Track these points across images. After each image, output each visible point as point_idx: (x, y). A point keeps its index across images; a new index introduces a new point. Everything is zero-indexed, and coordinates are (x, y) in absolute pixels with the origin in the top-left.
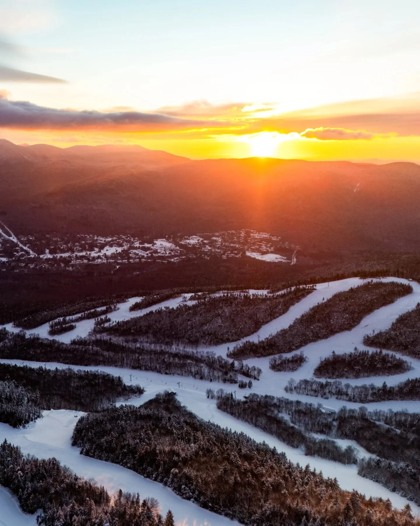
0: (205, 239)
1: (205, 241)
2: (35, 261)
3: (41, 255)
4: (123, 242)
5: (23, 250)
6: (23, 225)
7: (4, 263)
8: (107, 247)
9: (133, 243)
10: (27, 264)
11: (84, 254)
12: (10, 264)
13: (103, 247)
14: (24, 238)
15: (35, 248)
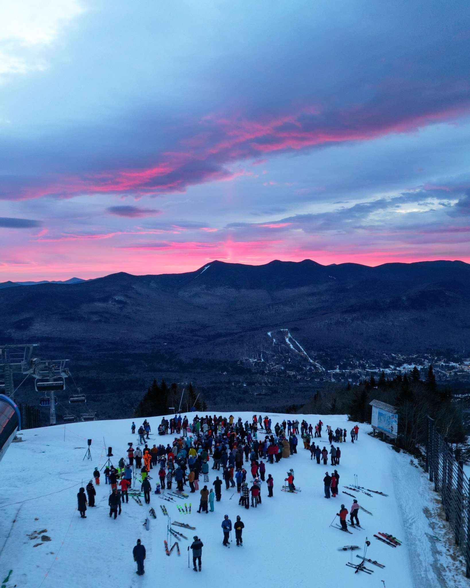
2: (322, 375)
3: (329, 370)
4: (424, 361)
5: (311, 364)
6: (314, 341)
7: (289, 376)
8: (405, 365)
9: (436, 362)
10: (313, 378)
11: (377, 370)
12: (296, 378)
13: (399, 365)
14: (314, 354)
15: (324, 363)
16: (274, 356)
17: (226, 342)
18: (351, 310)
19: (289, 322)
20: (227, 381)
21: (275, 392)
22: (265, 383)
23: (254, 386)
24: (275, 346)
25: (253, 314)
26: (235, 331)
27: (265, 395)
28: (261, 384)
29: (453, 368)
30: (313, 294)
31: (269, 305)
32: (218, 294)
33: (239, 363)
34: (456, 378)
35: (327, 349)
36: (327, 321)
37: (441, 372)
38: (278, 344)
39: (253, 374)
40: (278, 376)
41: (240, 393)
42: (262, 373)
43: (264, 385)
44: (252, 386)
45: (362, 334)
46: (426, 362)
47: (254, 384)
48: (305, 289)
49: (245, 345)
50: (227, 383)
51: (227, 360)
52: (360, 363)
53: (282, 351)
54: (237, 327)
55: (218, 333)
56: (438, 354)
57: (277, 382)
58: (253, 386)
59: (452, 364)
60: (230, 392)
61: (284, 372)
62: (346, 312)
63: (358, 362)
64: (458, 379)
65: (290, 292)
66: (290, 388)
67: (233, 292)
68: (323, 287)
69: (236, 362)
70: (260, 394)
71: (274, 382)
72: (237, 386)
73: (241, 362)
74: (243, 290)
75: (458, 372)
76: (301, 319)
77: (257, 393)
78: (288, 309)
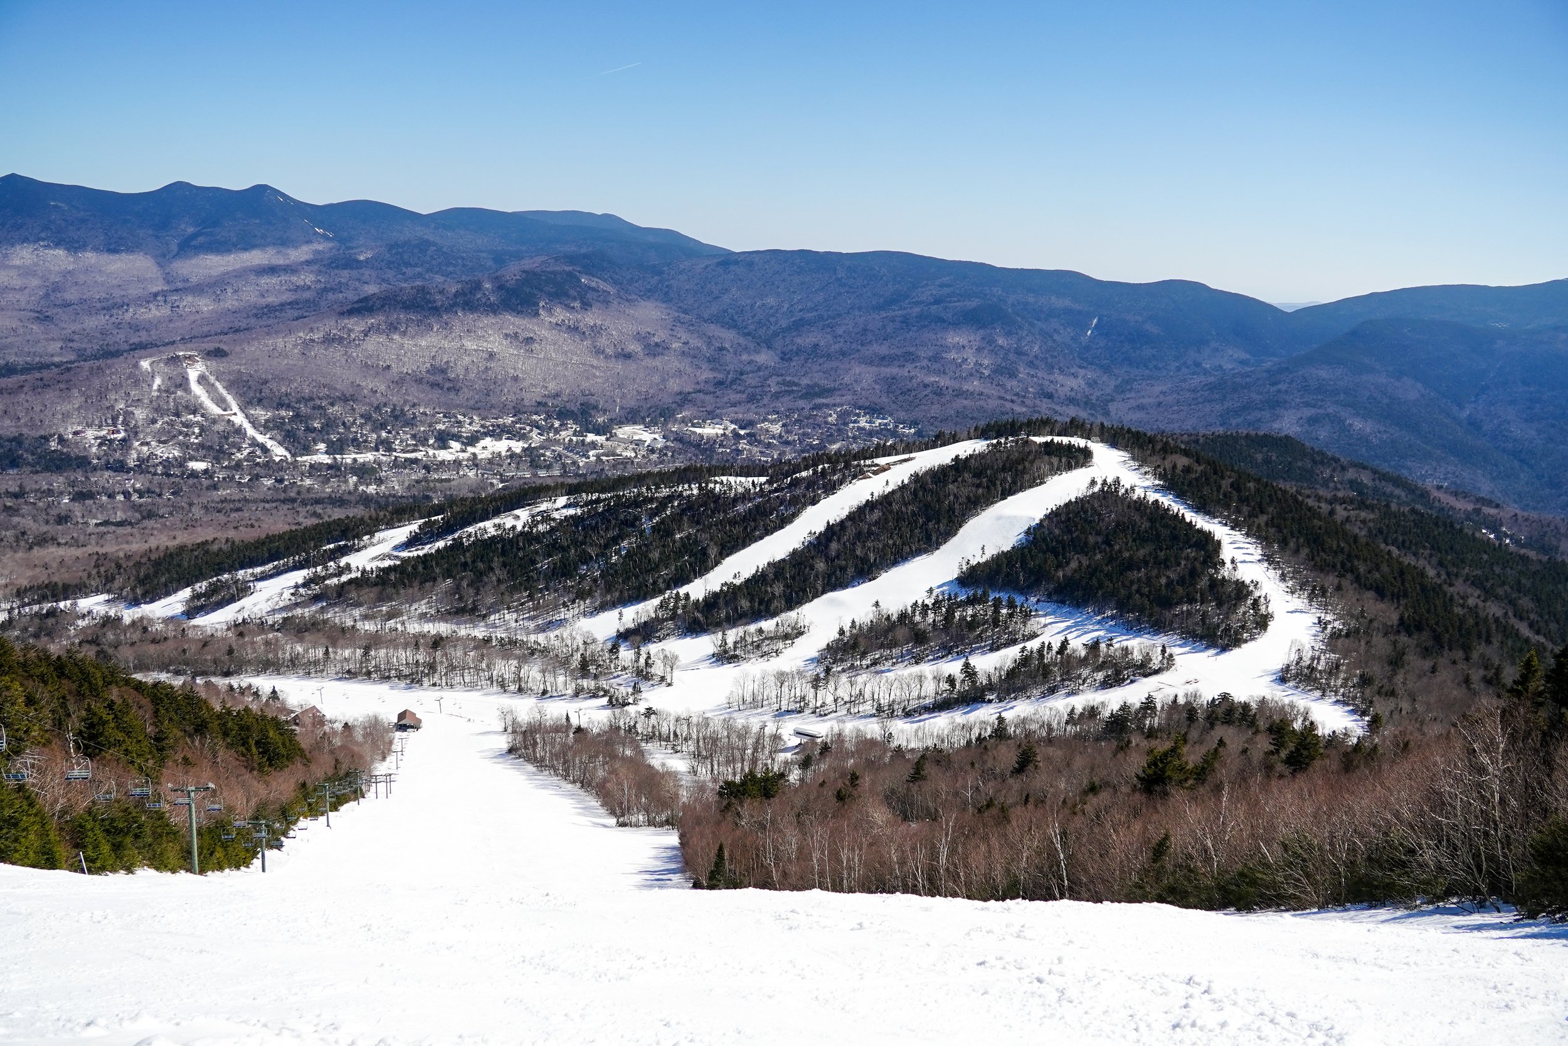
0: (742, 428)
1: (742, 432)
2: (281, 469)
3: (301, 455)
4: (531, 431)
5: (254, 443)
6: (266, 382)
7: (194, 474)
8: (487, 441)
9: (557, 431)
10: (257, 477)
11: (419, 455)
12: (211, 477)
13: (473, 440)
14: (262, 414)
15: (289, 439)
16: (154, 421)
17: (22, 387)
18: (363, 307)
19: (206, 336)
20: (14, 488)
21: (150, 515)
22: (127, 494)
23: (91, 502)
24: (158, 397)
25: (111, 316)
26: (56, 359)
27: (120, 524)
28: (111, 496)
29: (594, 446)
30: (272, 270)
31: (156, 295)
32: (17, 262)
33: (53, 445)
34: (598, 468)
35: (298, 402)
36: (301, 334)
37: (567, 457)
38: (167, 391)
39: (95, 469)
40: (162, 474)
41: (47, 522)
42: (120, 467)
43: (120, 498)
44: (87, 502)
45: (388, 367)
46: (534, 434)
47: (90, 495)
48: (256, 258)
49: (75, 392)
50: (16, 496)
51: (21, 435)
52: (379, 437)
53: (177, 409)
54: (61, 348)
55: (7, 364)
56: (564, 415)
57: (157, 490)
58: (89, 502)
59: (591, 437)
60: (16, 519)
61: (181, 463)
62: (351, 313)
63: (375, 436)
64: (602, 470)
65: (213, 264)
66: (191, 504)
67: (58, 259)
68: (299, 254)
69: (46, 439)
70: (106, 523)
71: (149, 491)
72: (41, 504)
73: (61, 440)
74: (89, 255)
75: (603, 454)
76: (237, 331)
77: (95, 517)
78: (205, 305)
